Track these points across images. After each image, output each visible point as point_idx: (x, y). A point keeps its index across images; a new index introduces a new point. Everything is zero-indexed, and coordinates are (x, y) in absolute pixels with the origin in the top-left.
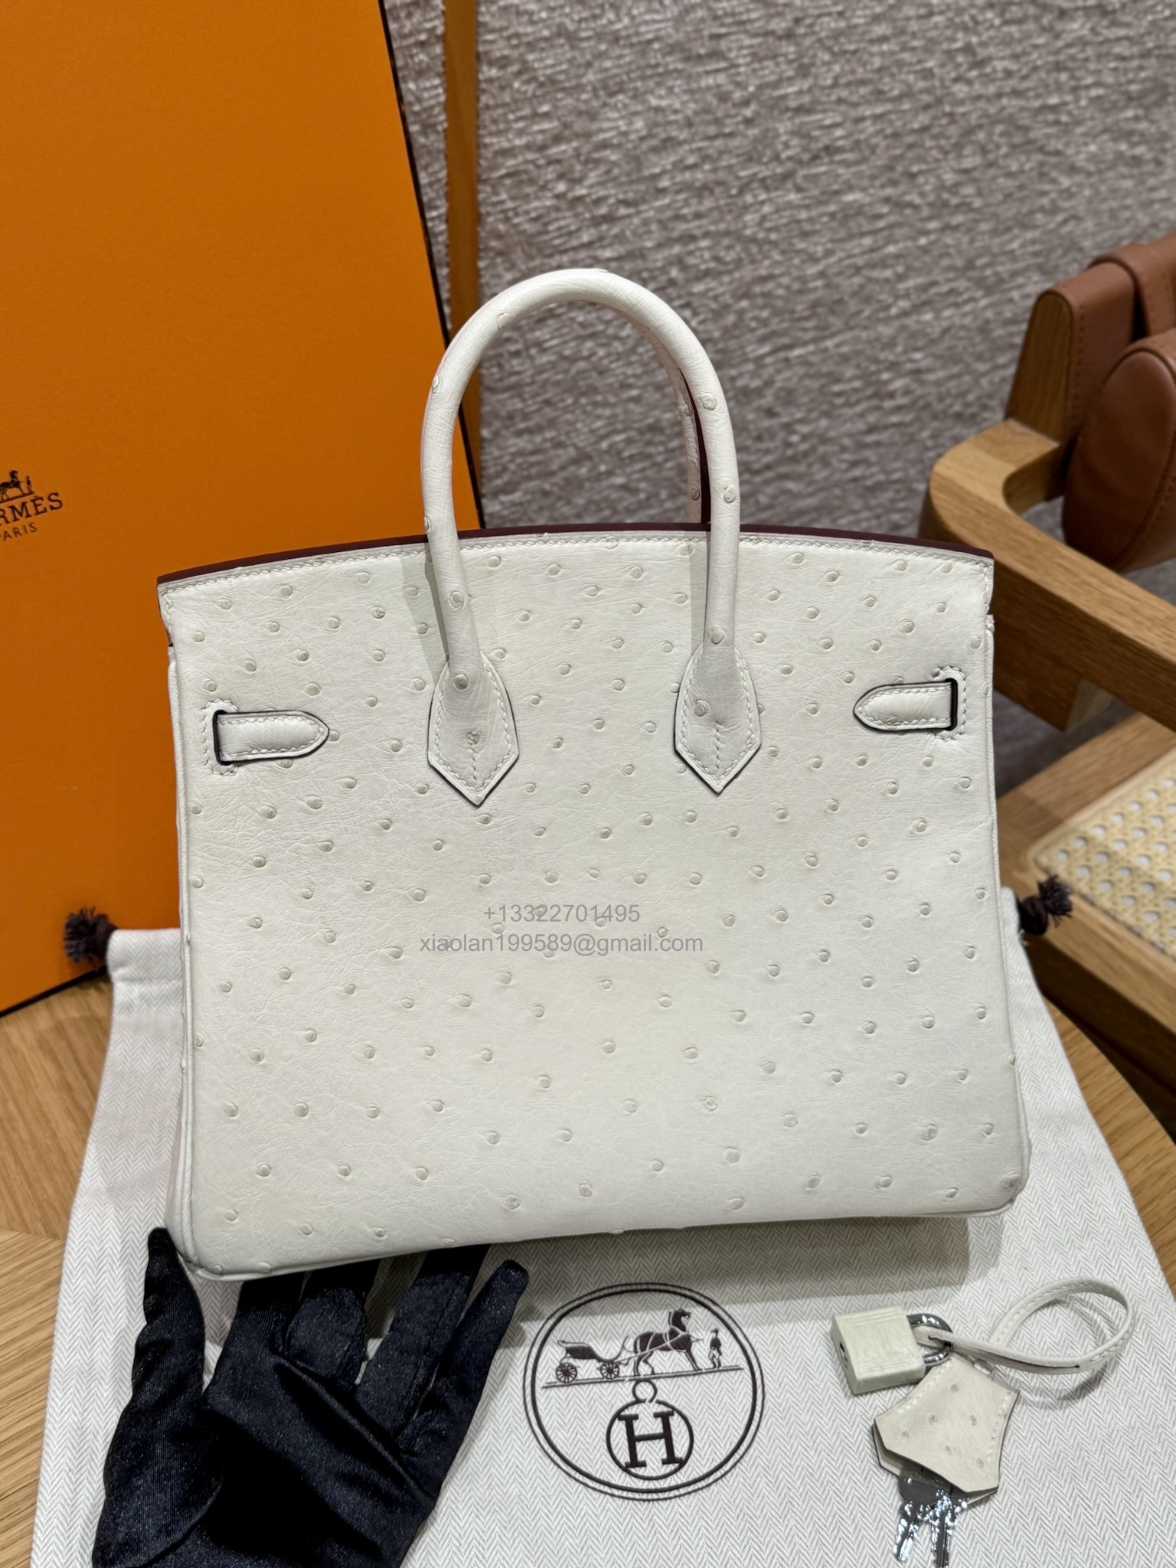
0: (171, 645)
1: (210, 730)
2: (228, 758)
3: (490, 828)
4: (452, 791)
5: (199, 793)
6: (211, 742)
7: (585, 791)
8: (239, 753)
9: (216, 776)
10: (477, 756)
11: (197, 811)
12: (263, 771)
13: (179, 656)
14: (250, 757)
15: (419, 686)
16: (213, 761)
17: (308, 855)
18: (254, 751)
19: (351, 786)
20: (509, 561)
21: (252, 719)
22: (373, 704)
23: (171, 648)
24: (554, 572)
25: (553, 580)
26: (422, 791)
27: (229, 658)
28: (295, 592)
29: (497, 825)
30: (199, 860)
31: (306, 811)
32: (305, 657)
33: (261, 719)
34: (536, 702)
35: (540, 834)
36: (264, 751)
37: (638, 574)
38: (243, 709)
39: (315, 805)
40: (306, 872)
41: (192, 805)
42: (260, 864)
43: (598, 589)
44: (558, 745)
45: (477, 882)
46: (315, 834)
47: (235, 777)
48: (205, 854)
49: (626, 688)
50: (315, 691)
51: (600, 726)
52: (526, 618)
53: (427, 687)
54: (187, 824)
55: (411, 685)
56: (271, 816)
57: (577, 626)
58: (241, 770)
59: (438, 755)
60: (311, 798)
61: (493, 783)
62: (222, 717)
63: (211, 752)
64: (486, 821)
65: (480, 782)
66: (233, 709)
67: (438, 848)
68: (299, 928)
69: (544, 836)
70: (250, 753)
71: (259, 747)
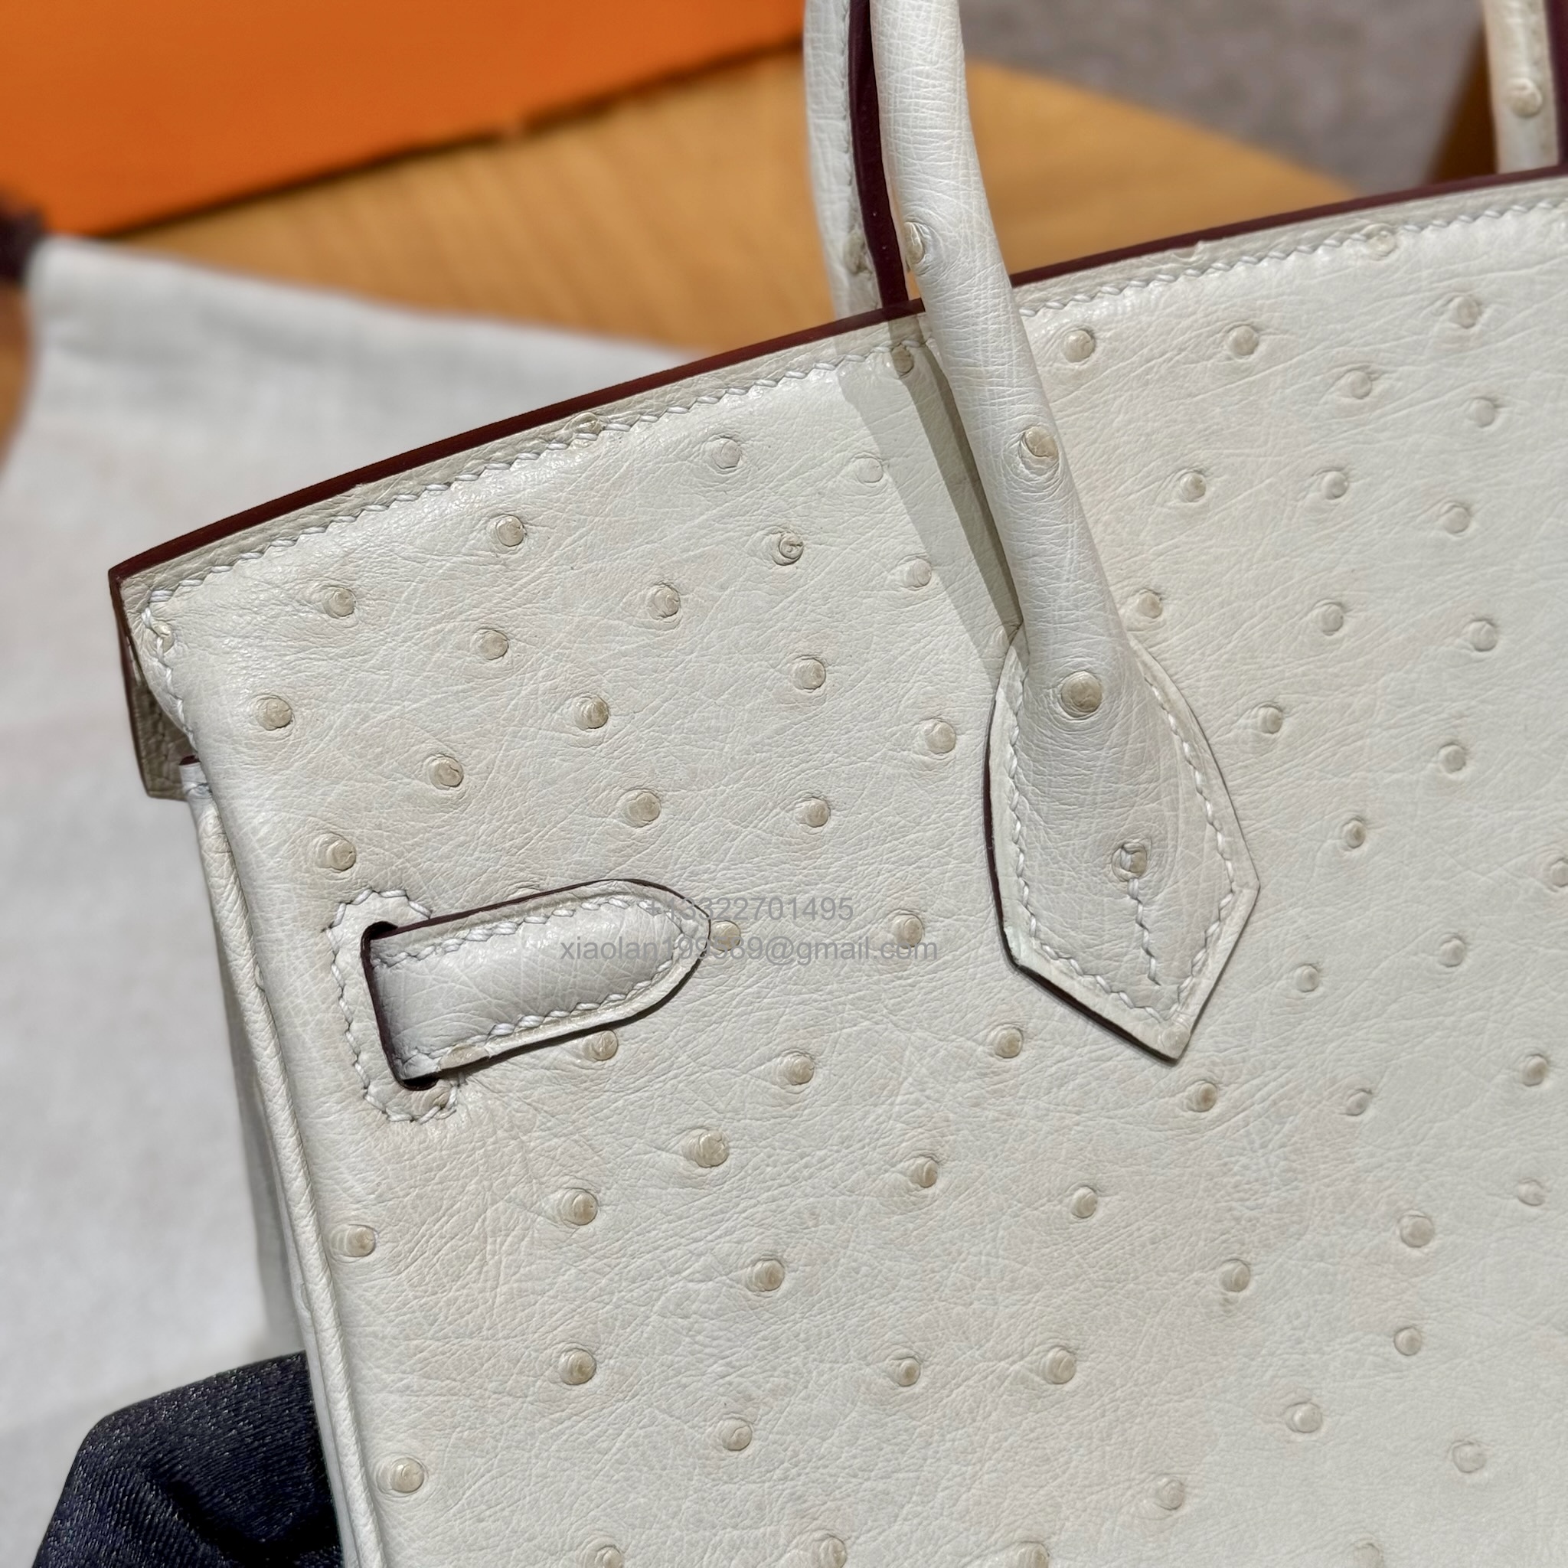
0: (190, 759)
1: (358, 988)
2: (427, 1066)
3: (1221, 1119)
4: (1094, 1032)
5: (359, 1189)
6: (366, 1026)
7: (1456, 958)
8: (458, 1041)
9: (400, 1129)
10: (1150, 913)
11: (363, 1247)
12: (534, 1083)
13: (223, 782)
14: (493, 1049)
15: (940, 740)
16: (384, 1085)
17: (718, 1315)
18: (502, 1028)
19: (802, 1078)
20: (1117, 337)
21: (478, 932)
22: (819, 818)
23: (191, 770)
24: (1246, 347)
25: (1249, 371)
26: (1009, 1050)
27: (379, 759)
28: (536, 532)
29: (1237, 1108)
30: (396, 1401)
31: (684, 1181)
32: (600, 715)
33: (505, 927)
34: (1274, 725)
35: (1360, 1108)
36: (530, 1020)
37: (1472, 310)
38: (443, 909)
39: (710, 1157)
40: (718, 1368)
41: (346, 1231)
42: (581, 1374)
43: (1371, 376)
44: (1358, 837)
45: (1213, 1290)
46: (724, 1247)
47: (456, 1122)
48: (412, 1379)
49: (1502, 643)
50: (648, 809)
51: (1457, 762)
52: (1198, 489)
53: (962, 740)
54: (337, 1295)
55: (919, 742)
56: (585, 1215)
57: (1338, 490)
58: (470, 1094)
59: (1035, 934)
60: (690, 1140)
61: (1206, 984)
62: (385, 944)
63: (373, 1056)
64: (1206, 1101)
65: (1168, 989)
66: (414, 913)
67: (1085, 1210)
68: (735, 1547)
69: (1371, 1113)
70: (490, 1036)
71: (511, 1011)
